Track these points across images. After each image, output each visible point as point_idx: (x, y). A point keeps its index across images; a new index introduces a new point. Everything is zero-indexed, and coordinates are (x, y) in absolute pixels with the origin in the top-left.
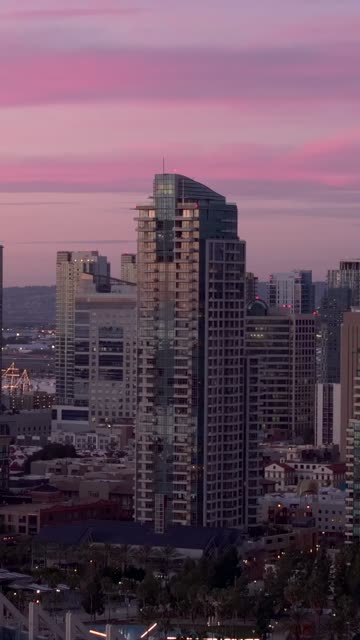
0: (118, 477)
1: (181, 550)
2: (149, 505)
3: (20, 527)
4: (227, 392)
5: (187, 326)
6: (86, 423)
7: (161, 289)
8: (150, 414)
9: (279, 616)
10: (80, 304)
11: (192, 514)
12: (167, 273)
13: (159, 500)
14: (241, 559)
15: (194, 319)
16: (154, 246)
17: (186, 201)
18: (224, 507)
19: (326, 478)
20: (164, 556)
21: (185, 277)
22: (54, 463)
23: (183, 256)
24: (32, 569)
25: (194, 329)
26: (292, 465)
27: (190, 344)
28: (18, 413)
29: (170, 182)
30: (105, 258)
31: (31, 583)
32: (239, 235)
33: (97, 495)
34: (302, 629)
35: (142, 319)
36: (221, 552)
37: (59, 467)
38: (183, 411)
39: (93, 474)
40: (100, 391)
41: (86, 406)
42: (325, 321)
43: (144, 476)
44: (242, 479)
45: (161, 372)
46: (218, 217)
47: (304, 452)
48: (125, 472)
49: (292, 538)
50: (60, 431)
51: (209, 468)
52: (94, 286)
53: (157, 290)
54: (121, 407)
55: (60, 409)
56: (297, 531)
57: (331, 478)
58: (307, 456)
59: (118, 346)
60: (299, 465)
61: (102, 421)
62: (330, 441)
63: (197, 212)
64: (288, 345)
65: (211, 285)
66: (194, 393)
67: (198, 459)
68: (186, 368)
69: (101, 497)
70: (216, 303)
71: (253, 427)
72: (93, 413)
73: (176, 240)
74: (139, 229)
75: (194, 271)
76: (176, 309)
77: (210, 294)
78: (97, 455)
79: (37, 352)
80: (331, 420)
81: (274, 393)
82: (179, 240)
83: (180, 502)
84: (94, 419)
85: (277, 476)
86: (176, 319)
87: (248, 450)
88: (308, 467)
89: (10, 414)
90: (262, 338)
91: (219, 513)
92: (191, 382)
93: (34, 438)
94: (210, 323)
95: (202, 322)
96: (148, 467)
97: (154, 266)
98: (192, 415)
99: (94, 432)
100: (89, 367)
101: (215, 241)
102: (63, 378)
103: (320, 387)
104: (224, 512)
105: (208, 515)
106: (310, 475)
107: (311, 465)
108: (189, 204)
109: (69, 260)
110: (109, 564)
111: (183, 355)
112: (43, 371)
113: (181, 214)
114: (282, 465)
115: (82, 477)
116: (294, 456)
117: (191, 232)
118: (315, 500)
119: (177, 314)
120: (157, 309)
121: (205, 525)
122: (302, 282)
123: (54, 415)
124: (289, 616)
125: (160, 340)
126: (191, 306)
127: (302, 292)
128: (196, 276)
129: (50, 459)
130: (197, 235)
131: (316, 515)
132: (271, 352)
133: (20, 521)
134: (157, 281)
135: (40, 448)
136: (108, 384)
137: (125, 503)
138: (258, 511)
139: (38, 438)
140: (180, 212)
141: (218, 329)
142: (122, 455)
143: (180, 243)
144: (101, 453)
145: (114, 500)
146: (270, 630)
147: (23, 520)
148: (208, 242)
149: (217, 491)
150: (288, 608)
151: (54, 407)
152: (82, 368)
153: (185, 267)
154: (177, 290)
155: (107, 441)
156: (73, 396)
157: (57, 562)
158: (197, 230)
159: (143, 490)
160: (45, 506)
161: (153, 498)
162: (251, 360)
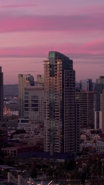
0: (39, 139)
1: (58, 160)
2: (48, 147)
3: (11, 154)
4: (70, 114)
5: (59, 95)
6: (28, 123)
7: (51, 85)
8: (49, 120)
9: (88, 178)
10: (26, 89)
11: (61, 149)
12: (53, 80)
13: (52, 145)
14: (76, 162)
15: (61, 93)
16: (49, 72)
17: (58, 59)
18: (70, 147)
19: (98, 138)
20: (53, 161)
21: (58, 81)
22: (19, 135)
23: (57, 75)
24: (15, 166)
25: (61, 96)
26: (88, 135)
27: (60, 100)
28: (8, 121)
29: (53, 53)
30: (32, 76)
31: (15, 170)
32: (73, 68)
33: (33, 144)
34: (95, 182)
35: (46, 93)
36: (69, 160)
37: (21, 136)
38: (58, 119)
39: (31, 138)
40: (32, 114)
41: (28, 119)
42: (95, 93)
43: (47, 138)
44: (75, 139)
45: (51, 108)
46: (67, 64)
47: (91, 131)
48: (41, 137)
49: (90, 156)
50: (20, 126)
51: (66, 136)
52: (30, 84)
53: (50, 85)
54: (38, 119)
55: (20, 120)
56: (91, 154)
57: (100, 138)
58: (93, 132)
59: (37, 101)
60: (90, 135)
61: (33, 123)
62: (99, 128)
63: (61, 62)
64: (86, 100)
65: (65, 83)
66: (61, 114)
67: (62, 133)
68: (59, 107)
69: (34, 145)
70: (67, 88)
71: (78, 124)
72: (30, 121)
73: (55, 70)
74: (45, 67)
75: (61, 79)
76: (56, 90)
77: (65, 86)
78: (32, 133)
79: (11, 103)
80: (99, 122)
81: (82, 114)
82: (56, 70)
83: (58, 146)
84: (30, 122)
85: (84, 138)
86: (56, 93)
87: (77, 131)
88: (93, 135)
89: (6, 121)
90: (78, 99)
91: (69, 149)
92: (60, 111)
93: (13, 128)
94: (65, 94)
95: (63, 94)
96: (48, 136)
97: (49, 78)
98: (61, 121)
99: (30, 126)
100: (29, 107)
101: (67, 70)
102: (21, 111)
103: (96, 112)
104: (70, 148)
105: (66, 149)
106: (94, 138)
107: (94, 135)
108: (59, 60)
109: (22, 77)
110: (37, 164)
111: (58, 103)
112: (13, 109)
113: (57, 63)
114: (86, 135)
115: (28, 139)
116: (89, 132)
117: (60, 68)
118: (96, 145)
119: (56, 92)
120: (50, 90)
121: (65, 152)
122: (89, 82)
123: (19, 121)
124: (90, 178)
125: (51, 99)
126: (60, 89)
127: (89, 85)
128: (61, 81)
129: (18, 134)
130: (61, 69)
131: (96, 149)
132: (81, 102)
133: (11, 152)
134: (50, 82)
135: (15, 131)
136: (34, 112)
137: (41, 146)
138: (80, 148)
139: (14, 128)
140: (56, 62)
141: (68, 96)
142: (39, 132)
143: (56, 71)
144: (33, 132)
145: (38, 145)
146: (85, 182)
147: (12, 152)
148: (64, 71)
149: (68, 142)
150: (90, 176)
151: (19, 119)
152: (26, 108)
153: (58, 78)
154: (56, 85)
155: (34, 129)
156: (23, 116)
157: (23, 163)
158: (61, 67)
159: (47, 142)
160: (18, 147)
161: (50, 145)
162: (77, 105)
